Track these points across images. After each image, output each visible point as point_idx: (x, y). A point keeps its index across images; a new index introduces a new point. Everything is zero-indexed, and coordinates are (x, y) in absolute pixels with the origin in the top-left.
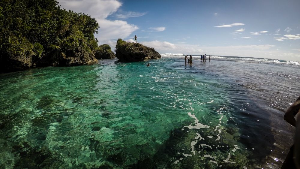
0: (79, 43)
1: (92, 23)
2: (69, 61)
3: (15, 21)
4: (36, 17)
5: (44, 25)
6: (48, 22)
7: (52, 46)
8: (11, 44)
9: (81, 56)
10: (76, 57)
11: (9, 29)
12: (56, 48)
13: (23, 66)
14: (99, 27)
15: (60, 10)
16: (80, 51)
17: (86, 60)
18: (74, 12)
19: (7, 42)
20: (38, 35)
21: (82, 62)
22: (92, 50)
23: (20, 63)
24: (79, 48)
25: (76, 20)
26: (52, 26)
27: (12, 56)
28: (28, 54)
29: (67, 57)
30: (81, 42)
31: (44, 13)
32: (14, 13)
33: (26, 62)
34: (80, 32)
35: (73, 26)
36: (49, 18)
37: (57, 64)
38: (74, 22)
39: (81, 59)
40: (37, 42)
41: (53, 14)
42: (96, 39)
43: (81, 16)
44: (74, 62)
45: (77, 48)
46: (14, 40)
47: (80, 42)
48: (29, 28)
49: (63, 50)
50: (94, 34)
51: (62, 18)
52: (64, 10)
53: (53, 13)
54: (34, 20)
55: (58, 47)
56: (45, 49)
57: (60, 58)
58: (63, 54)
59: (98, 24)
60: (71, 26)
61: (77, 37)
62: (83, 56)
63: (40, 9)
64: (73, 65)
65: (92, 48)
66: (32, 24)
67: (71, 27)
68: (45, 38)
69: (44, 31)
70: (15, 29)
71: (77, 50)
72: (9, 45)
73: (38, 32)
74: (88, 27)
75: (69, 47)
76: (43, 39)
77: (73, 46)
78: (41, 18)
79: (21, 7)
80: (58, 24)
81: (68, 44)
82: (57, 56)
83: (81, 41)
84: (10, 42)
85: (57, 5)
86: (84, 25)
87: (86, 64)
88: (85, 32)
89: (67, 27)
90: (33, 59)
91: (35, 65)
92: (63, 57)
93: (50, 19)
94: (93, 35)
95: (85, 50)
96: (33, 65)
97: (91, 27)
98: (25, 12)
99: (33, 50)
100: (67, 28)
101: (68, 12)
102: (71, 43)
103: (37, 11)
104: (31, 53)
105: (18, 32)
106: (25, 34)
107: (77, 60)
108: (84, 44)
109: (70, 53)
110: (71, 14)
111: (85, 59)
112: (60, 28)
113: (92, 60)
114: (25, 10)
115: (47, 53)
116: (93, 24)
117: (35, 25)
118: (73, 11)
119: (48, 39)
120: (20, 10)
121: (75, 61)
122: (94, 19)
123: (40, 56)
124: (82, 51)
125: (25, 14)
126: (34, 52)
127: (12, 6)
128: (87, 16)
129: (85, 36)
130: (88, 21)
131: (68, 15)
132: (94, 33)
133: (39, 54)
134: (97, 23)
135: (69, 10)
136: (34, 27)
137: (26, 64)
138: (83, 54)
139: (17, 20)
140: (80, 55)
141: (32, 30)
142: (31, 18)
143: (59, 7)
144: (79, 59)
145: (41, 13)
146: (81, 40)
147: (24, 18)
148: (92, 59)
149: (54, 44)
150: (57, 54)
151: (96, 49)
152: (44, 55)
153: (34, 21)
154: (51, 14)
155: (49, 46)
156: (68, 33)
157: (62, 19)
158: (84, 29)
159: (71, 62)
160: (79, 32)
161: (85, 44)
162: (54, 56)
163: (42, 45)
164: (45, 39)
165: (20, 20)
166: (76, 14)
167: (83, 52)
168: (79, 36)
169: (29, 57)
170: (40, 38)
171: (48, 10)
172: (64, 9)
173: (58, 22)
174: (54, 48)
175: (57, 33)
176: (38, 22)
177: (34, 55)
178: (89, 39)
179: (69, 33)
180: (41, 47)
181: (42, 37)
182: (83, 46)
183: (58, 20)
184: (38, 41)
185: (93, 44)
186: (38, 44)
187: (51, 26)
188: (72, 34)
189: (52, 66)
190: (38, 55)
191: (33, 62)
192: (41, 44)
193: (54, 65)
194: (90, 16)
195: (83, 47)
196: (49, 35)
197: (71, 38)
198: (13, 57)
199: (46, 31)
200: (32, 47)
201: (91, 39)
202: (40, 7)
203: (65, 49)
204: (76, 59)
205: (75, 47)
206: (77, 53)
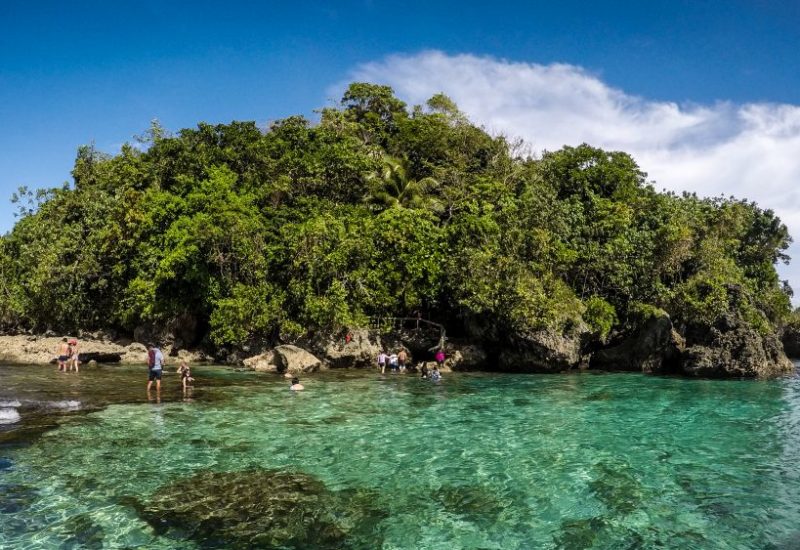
0: (727, 298)
1: (765, 226)
2: (696, 358)
3: (531, 238)
4: (588, 222)
5: (614, 244)
6: (627, 237)
7: (641, 306)
8: (524, 297)
9: (734, 344)
10: (718, 345)
11: (516, 258)
12: (653, 316)
13: (554, 360)
14: (791, 240)
15: (656, 197)
16: (733, 329)
17: (751, 360)
18: (701, 197)
19: (511, 292)
20: (598, 275)
21: (736, 367)
22: (770, 325)
23: (546, 349)
24: (730, 317)
25: (710, 222)
26: (639, 247)
27: (524, 331)
28: (568, 327)
29: (689, 344)
30: (735, 296)
31: (608, 209)
32: (525, 216)
33: (561, 350)
34: (729, 262)
35: (702, 243)
36: (626, 223)
37: (656, 364)
38: (706, 228)
39: (737, 353)
40: (596, 295)
41: (637, 211)
42: (786, 283)
43: (723, 207)
44: (710, 364)
45: (724, 318)
46: (532, 287)
47: (731, 296)
48: (572, 255)
49: (676, 321)
50: (775, 266)
51: (665, 218)
52: (669, 193)
53: (634, 207)
54: (582, 231)
55: (661, 312)
56: (621, 315)
57: (664, 347)
58: (674, 333)
59: (785, 228)
60: (697, 243)
61: (722, 279)
62: (744, 345)
63: (595, 198)
64: (706, 374)
65: (771, 317)
66: (579, 244)
67: (696, 246)
68: (618, 282)
69: (617, 265)
70: (533, 258)
71: (722, 325)
72: (517, 300)
73: (598, 266)
74: (753, 244)
75: (694, 312)
76: (612, 285)
77: (709, 308)
78: (602, 224)
79: (542, 201)
80: (655, 240)
81: (694, 303)
82: (655, 339)
83: (733, 292)
84: (520, 291)
85: (643, 181)
86: (738, 236)
87: (752, 376)
88: (744, 260)
89: (685, 248)
90: (582, 344)
91: (586, 361)
92: (676, 344)
93: (631, 227)
94: (774, 270)
95: (748, 324)
96: (580, 359)
97: (763, 243)
98: (555, 212)
99: (584, 319)
100: (685, 252)
101: (681, 200)
102: (702, 298)
103: (588, 208)
104: (577, 326)
105: (541, 267)
106: (561, 271)
107: (721, 356)
108: (745, 305)
109: (699, 334)
110: (691, 203)
111: (750, 355)
112: (661, 251)
113: (772, 361)
114: (555, 206)
115: (625, 328)
116: (770, 231)
117: (587, 245)
118: (694, 195)
119: (629, 284)
120: (540, 209)
121: (714, 360)
122: (768, 214)
123: (603, 337)
124: (738, 326)
125: (556, 218)
126: (588, 322)
127: (516, 197)
128: (743, 203)
129: (748, 275)
130: (750, 222)
131: (682, 208)
132: (775, 260)
133: (602, 329)
134: (781, 223)
135: (685, 194)
136: (585, 254)
137: (560, 355)
138: (743, 338)
139: (536, 234)
140: (733, 342)
141: (581, 261)
142: (573, 226)
143: (649, 187)
144: (728, 355)
145: (601, 209)
146: (735, 291)
147: (553, 229)
148: (774, 356)
149: (646, 301)
150: (656, 335)
151: (784, 318)
152: (616, 333)
153: (584, 235)
154: (630, 212)
155: (632, 307)
156: (689, 268)
157: (668, 222)
158: (740, 250)
159: (701, 364)
160: (725, 262)
161: (749, 303)
162: (648, 339)
163: (611, 304)
164: (621, 286)
165: (543, 236)
166: (708, 201)
167: (741, 331)
168: (727, 273)
169: (571, 338)
170: (605, 284)
171: (619, 199)
172: (666, 192)
173: (654, 234)
174: (647, 315)
175: (655, 267)
176: (595, 238)
177: (587, 334)
178: (760, 285)
179: (692, 267)
180: (609, 309)
181: (610, 280)
182: (743, 311)
183: (654, 226)
184: (599, 293)
185: (776, 301)
186: (597, 301)
187: (635, 248)
188: (704, 269)
189: (639, 370)
190: (598, 334)
191: (583, 351)
192: (608, 300)
193: (644, 366)
194: (753, 204)
195: (743, 314)
196: (630, 276)
197: (702, 282)
198: (527, 333)
199: (620, 262)
200: (583, 309)
201: (767, 283)
202: (596, 193)
203: (680, 319)
204: (718, 352)
205: (716, 313)
206: (723, 332)
